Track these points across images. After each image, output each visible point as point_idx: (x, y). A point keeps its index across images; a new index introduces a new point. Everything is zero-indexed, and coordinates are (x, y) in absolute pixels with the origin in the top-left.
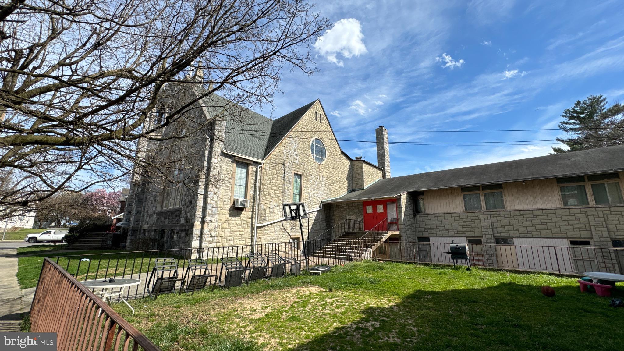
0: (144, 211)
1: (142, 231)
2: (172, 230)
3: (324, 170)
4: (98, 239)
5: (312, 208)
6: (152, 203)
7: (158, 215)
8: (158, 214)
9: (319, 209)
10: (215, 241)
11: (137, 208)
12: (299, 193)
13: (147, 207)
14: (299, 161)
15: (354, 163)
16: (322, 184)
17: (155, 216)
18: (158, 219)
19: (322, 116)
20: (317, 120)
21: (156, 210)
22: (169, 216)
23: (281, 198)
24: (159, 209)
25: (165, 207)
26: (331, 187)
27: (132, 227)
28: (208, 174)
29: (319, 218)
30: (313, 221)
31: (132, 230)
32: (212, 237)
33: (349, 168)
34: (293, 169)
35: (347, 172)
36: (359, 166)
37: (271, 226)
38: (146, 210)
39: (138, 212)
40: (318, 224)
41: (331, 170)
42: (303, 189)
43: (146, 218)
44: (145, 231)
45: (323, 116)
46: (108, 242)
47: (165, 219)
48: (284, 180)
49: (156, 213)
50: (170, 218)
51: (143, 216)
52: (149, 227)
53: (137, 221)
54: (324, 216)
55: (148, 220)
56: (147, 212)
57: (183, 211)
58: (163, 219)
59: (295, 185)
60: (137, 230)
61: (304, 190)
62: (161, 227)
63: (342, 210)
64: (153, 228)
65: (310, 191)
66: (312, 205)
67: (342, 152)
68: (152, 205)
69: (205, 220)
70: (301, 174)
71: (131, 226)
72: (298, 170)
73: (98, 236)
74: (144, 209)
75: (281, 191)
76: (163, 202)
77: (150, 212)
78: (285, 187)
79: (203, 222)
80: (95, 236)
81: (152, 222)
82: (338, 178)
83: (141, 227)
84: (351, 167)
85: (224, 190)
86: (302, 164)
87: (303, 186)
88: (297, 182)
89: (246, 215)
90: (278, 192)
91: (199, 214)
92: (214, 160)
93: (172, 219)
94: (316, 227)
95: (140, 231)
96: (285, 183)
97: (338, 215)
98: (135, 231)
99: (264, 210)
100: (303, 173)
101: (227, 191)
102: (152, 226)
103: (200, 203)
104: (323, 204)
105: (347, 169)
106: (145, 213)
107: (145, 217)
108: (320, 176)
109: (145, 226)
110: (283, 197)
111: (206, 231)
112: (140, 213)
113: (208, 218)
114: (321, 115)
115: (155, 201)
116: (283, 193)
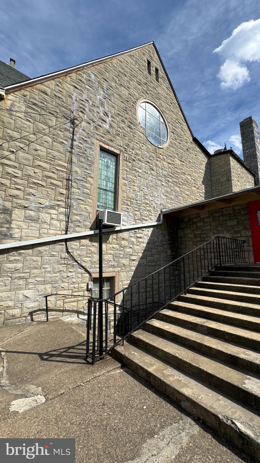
3: (165, 158)
5: (142, 220)
9: (156, 223)
12: (113, 190)
14: (111, 126)
15: (214, 159)
16: (161, 181)
19: (160, 72)
20: (150, 73)
23: (64, 191)
26: (178, 189)
29: (156, 239)
30: (145, 245)
33: (206, 167)
34: (98, 137)
35: (203, 172)
36: (223, 162)
40: (154, 251)
41: (178, 162)
42: (121, 181)
48: (71, 152)
54: (167, 237)
59: (104, 173)
61: (125, 185)
65: (137, 189)
66: (141, 215)
67: (195, 140)
70: (118, 152)
72: (110, 143)
75: (65, 175)
78: (75, 168)
82: (189, 178)
86: (118, 135)
87: (121, 176)
88: (108, 167)
94: (152, 255)
96: (74, 159)
100: (121, 151)
104: (164, 215)
105: (203, 167)
108: (156, 166)
110: (68, 188)
114: (157, 70)
116: (68, 180)
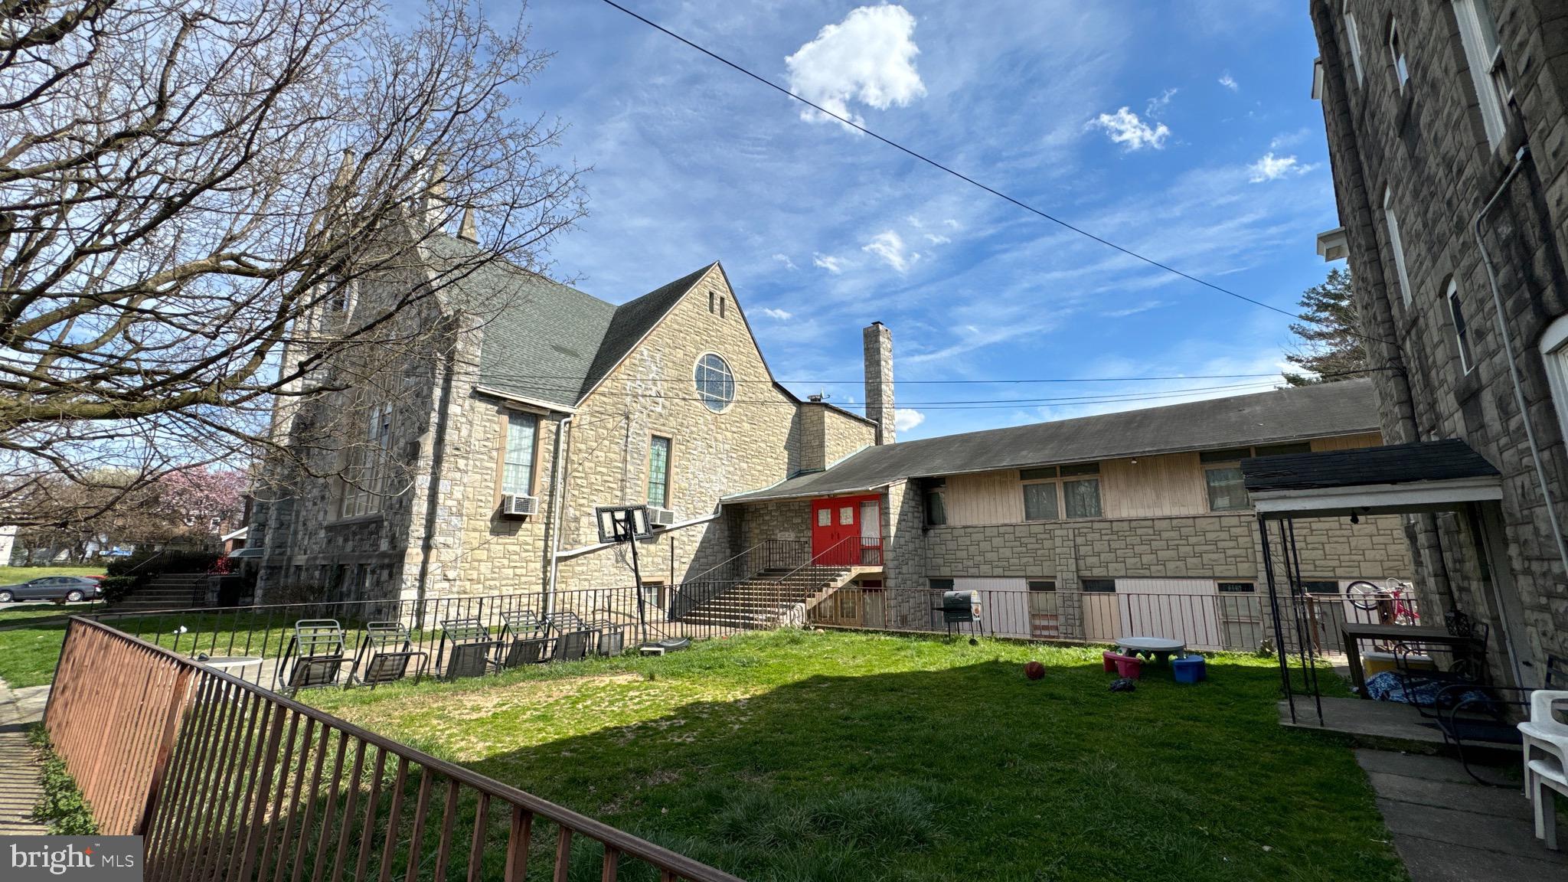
0: (297, 522)
1: (292, 570)
2: (361, 565)
3: (728, 426)
4: (183, 588)
5: (695, 514)
6: (315, 504)
7: (330, 531)
8: (330, 528)
9: (712, 517)
10: (455, 589)
11: (279, 514)
12: (663, 482)
13: (305, 513)
14: (664, 407)
15: (805, 409)
16: (721, 459)
17: (322, 534)
18: (329, 541)
19: (727, 302)
20: (712, 311)
21: (324, 519)
22: (355, 534)
23: (619, 493)
24: (332, 518)
25: (347, 512)
26: (744, 466)
27: (268, 560)
28: (440, 441)
29: (712, 536)
30: (698, 545)
31: (268, 567)
32: (448, 580)
33: (793, 422)
34: (650, 425)
35: (787, 431)
36: (816, 418)
37: (592, 555)
38: (301, 519)
39: (282, 524)
40: (709, 551)
41: (747, 426)
42: (673, 470)
43: (303, 539)
44: (298, 568)
45: (729, 302)
46: (210, 595)
47: (346, 540)
48: (626, 451)
49: (326, 528)
50: (357, 538)
51: (296, 533)
52: (308, 560)
53: (279, 545)
54: (726, 533)
55: (306, 542)
56: (304, 524)
57: (386, 523)
58: (340, 540)
59: (655, 463)
60: (281, 567)
61: (677, 474)
62: (336, 560)
63: (767, 518)
64: (318, 562)
65: (691, 476)
66: (695, 508)
67: (776, 385)
68: (317, 507)
69: (432, 542)
70: (670, 436)
71: (266, 558)
72: (662, 428)
73: (185, 582)
74: (297, 516)
75: (619, 476)
76: (342, 500)
77: (312, 524)
78: (629, 467)
79: (427, 548)
80: (177, 582)
81: (316, 548)
82: (763, 445)
83: (290, 559)
84: (797, 419)
85: (478, 477)
86: (671, 415)
87: (673, 464)
88: (658, 455)
89: (531, 532)
90: (611, 479)
91: (418, 530)
92: (453, 409)
93: (362, 540)
94: (706, 557)
95: (288, 569)
96: (629, 458)
97: (757, 531)
98: (274, 569)
99: (577, 520)
100: (673, 433)
101: (486, 477)
102: (315, 558)
103: (420, 507)
104: (723, 506)
105: (788, 424)
106: (300, 527)
107: (300, 537)
108: (716, 440)
109: (299, 557)
110: (622, 490)
111: (432, 567)
112: (289, 526)
113: (438, 539)
114: (722, 299)
115: (323, 498)
116: (622, 480)
